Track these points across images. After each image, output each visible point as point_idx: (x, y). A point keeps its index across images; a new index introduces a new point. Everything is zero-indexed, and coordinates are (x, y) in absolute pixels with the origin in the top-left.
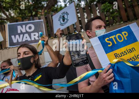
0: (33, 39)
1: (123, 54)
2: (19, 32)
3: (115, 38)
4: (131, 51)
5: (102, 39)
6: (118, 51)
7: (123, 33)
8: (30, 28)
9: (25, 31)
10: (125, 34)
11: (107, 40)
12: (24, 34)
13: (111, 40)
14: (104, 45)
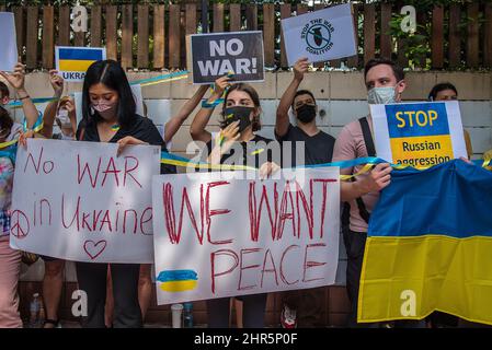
0: (239, 72)
1: (417, 147)
2: (213, 54)
3: (414, 117)
4: (432, 147)
5: (390, 110)
6: (411, 140)
7: (430, 112)
8: (235, 47)
9: (224, 54)
10: (433, 115)
11: (400, 116)
12: (221, 59)
13: (406, 118)
14: (392, 122)
